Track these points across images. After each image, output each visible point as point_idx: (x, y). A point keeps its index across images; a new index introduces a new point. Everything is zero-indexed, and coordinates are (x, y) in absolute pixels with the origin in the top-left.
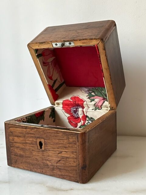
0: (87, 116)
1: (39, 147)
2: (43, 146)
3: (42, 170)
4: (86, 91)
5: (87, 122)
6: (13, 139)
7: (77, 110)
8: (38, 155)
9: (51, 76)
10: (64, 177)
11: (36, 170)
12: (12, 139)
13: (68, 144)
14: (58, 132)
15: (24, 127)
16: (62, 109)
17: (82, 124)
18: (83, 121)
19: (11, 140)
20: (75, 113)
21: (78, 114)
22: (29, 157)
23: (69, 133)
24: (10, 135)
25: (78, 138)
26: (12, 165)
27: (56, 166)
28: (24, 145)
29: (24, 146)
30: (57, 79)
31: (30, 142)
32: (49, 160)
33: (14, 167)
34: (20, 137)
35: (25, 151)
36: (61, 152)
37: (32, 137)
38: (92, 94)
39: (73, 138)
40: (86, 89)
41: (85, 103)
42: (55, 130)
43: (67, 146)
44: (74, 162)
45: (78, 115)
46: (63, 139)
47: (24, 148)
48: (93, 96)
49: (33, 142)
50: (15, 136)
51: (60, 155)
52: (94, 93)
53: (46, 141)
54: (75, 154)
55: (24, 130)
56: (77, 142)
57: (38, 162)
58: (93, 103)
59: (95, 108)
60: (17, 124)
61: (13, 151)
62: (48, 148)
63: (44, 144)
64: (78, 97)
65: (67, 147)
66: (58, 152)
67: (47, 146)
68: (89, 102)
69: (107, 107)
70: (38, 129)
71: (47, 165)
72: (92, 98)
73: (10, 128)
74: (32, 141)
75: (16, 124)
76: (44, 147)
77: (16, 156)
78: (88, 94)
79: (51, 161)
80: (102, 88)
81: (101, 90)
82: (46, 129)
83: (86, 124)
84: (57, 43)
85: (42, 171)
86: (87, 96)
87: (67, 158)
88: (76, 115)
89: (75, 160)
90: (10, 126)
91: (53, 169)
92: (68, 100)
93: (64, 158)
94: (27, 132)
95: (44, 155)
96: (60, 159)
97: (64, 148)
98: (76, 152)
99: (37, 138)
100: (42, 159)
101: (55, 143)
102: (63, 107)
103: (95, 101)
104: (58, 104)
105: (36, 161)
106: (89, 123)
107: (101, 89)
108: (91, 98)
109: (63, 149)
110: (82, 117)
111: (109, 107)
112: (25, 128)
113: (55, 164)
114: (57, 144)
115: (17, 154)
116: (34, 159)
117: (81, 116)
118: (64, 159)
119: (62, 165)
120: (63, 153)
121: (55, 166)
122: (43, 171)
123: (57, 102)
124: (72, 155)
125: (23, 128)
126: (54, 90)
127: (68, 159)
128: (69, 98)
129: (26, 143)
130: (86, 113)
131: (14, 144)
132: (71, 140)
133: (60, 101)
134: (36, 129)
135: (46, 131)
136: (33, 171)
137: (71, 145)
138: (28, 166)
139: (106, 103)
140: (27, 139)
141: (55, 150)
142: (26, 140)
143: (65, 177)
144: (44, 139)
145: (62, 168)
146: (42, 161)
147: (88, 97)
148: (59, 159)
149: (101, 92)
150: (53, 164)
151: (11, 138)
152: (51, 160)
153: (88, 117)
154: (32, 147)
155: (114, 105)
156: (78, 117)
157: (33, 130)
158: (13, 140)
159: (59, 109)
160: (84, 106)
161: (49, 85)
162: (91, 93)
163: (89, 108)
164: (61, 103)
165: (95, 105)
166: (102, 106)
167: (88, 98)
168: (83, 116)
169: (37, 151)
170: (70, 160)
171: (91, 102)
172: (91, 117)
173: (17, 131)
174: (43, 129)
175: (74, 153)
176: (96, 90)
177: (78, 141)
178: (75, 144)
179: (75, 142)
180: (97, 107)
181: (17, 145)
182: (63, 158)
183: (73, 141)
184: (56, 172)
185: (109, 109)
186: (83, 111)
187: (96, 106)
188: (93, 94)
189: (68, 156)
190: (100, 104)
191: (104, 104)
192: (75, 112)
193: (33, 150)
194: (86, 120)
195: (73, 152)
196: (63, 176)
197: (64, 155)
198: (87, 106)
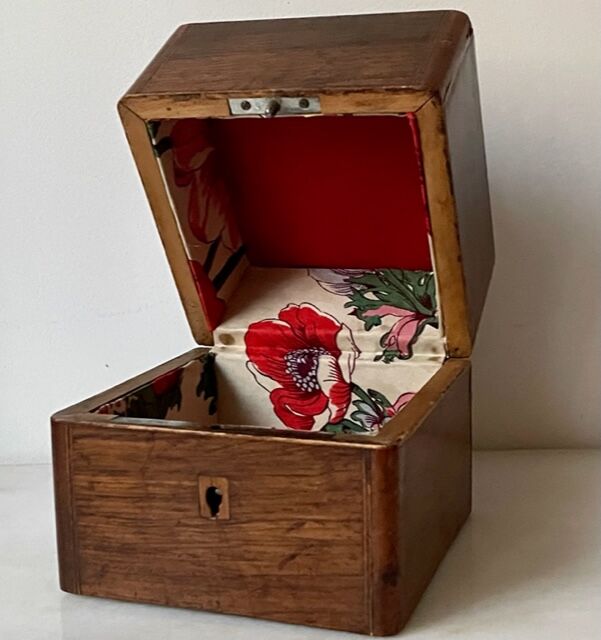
0: (353, 387)
1: (206, 511)
2: (224, 507)
3: (215, 599)
4: (336, 286)
5: (352, 408)
6: (92, 482)
7: (313, 364)
8: (199, 542)
9: (201, 225)
10: (310, 616)
11: (189, 599)
12: (85, 484)
13: (329, 490)
14: (288, 450)
15: (140, 435)
16: (248, 359)
17: (333, 416)
18: (337, 404)
19: (82, 487)
20: (304, 375)
21: (315, 377)
22: (164, 551)
23: (336, 451)
24: (77, 470)
25: (368, 468)
26: (85, 588)
27: (280, 578)
28: (140, 504)
29: (142, 508)
30: (219, 239)
31: (166, 491)
32: (247, 556)
33: (93, 595)
34: (124, 473)
35: (143, 530)
36: (300, 524)
37: (178, 471)
38: (366, 295)
39: (352, 467)
40: (340, 279)
41: (343, 333)
42: (276, 442)
43: (325, 500)
44: (353, 557)
45: (317, 383)
46: (309, 473)
47: (140, 517)
48: (372, 305)
49: (182, 491)
50: (103, 472)
51: (293, 534)
52: (375, 293)
53: (235, 483)
54: (357, 526)
55: (143, 445)
56: (364, 481)
57: (202, 568)
58: (377, 332)
59: (384, 352)
60: (111, 425)
61: (89, 530)
62: (244, 510)
63: (230, 497)
64: (309, 309)
65: (324, 504)
66: (285, 525)
67: (240, 505)
68: (360, 330)
69: (434, 350)
70: (203, 441)
71: (241, 576)
72: (370, 313)
73: (80, 441)
74: (175, 486)
75: (104, 425)
76: (227, 509)
77: (104, 549)
78: (350, 296)
79: (253, 560)
80: (403, 274)
81: (401, 282)
82: (239, 439)
83: (347, 417)
84: (249, 100)
85: (218, 603)
86: (347, 305)
87: (324, 543)
88: (307, 384)
89: (358, 549)
90: (77, 432)
91: (265, 590)
92: (268, 324)
93: (312, 546)
94: (153, 453)
95: (227, 540)
96: (292, 552)
97: (314, 509)
98: (360, 521)
99: (200, 474)
100: (219, 555)
101: (276, 491)
102: (248, 352)
103: (385, 327)
104: (228, 339)
105: (193, 563)
106: (360, 411)
107: (400, 277)
108: (364, 315)
109: (310, 513)
110: (332, 391)
111: (442, 347)
112: (148, 440)
113: (276, 572)
114: (283, 493)
115: (106, 544)
116: (184, 557)
117: (326, 390)
118: (311, 551)
119: (301, 573)
120: (307, 526)
121: (275, 579)
122: (222, 599)
123: (221, 330)
124: (345, 533)
125: (138, 440)
126: (209, 280)
127: (326, 549)
128: (269, 312)
129: (150, 497)
130: (351, 374)
131: (96, 503)
132: (341, 477)
133: (238, 327)
134: (194, 442)
135: (236, 446)
136: (177, 606)
137: (339, 496)
138: (159, 586)
139: (431, 334)
140: (153, 482)
141: (272, 517)
142: (148, 485)
143: (314, 617)
144: (228, 477)
145: (302, 583)
146: (219, 564)
147: (351, 309)
148: (288, 552)
149: (403, 287)
150: (265, 571)
151: (82, 480)
152: (259, 558)
153: (358, 387)
154: (175, 510)
155: (461, 339)
156: (314, 389)
157: (180, 445)
158: (91, 488)
159: (234, 360)
160: (340, 344)
161: (195, 264)
162: (360, 293)
163: (360, 352)
164: (237, 333)
165: (387, 342)
166: (414, 346)
167: (351, 314)
168: (334, 387)
169: (197, 526)
170: (336, 550)
171: (368, 328)
172: (369, 390)
173: (111, 452)
174: (225, 438)
175: (352, 524)
176: (381, 280)
177: (369, 479)
178: (356, 488)
179: (355, 484)
180: (394, 350)
181: (110, 506)
182: (306, 544)
183: (351, 480)
184: (276, 600)
185: (443, 355)
186: (337, 366)
187: (390, 345)
188: (370, 296)
189: (328, 536)
190: (405, 337)
191: (423, 337)
192: (304, 369)
193: (179, 524)
194: (350, 399)
195: (348, 521)
196: (307, 613)
197: (310, 533)
198: (354, 344)
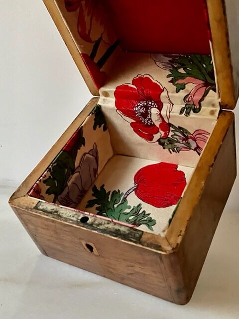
0: (170, 125)
4: (165, 64)
5: (171, 133)
9: (87, 33)
16: (116, 109)
18: (164, 131)
20: (145, 118)
21: (151, 119)
38: (179, 71)
40: (167, 59)
41: (164, 94)
45: (152, 121)
48: (182, 77)
52: (185, 69)
58: (182, 94)
59: (186, 105)
64: (148, 78)
68: (173, 92)
69: (213, 105)
72: (180, 82)
78: (171, 71)
80: (201, 58)
81: (200, 62)
83: (169, 136)
86: (169, 76)
88: (147, 121)
92: (126, 87)
102: (117, 104)
103: (187, 91)
104: (106, 94)
106: (175, 135)
107: (200, 59)
108: (176, 83)
110: (160, 125)
111: (218, 104)
117: (157, 124)
123: (103, 89)
128: (128, 81)
133: (111, 89)
139: (213, 96)
147: (170, 79)
149: (201, 66)
153: (173, 125)
155: (228, 100)
156: (151, 124)
159: (108, 103)
160: (162, 100)
161: (84, 56)
162: (176, 69)
163: (173, 105)
164: (111, 91)
165: (187, 99)
166: (202, 103)
167: (170, 82)
168: (161, 124)
171: (177, 91)
172: (179, 127)
176: (189, 62)
180: (191, 107)
185: (218, 109)
186: (160, 115)
187: (189, 101)
188: (181, 71)
190: (197, 97)
191: (207, 99)
192: (146, 115)
194: (170, 129)
198: (169, 100)
